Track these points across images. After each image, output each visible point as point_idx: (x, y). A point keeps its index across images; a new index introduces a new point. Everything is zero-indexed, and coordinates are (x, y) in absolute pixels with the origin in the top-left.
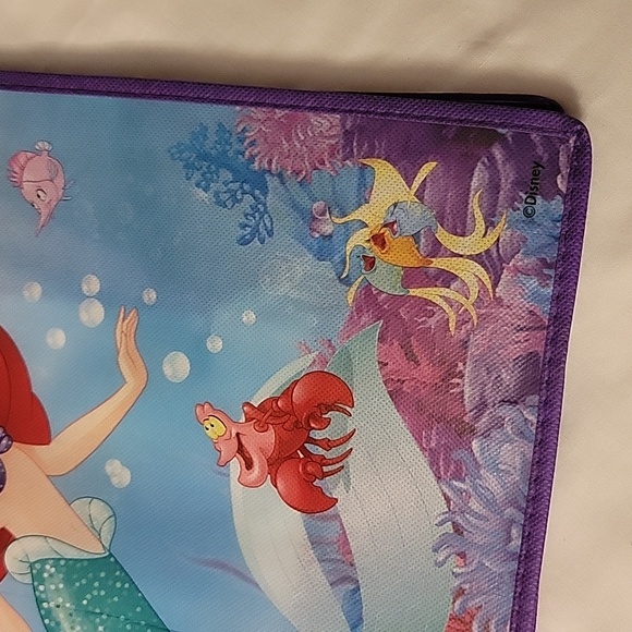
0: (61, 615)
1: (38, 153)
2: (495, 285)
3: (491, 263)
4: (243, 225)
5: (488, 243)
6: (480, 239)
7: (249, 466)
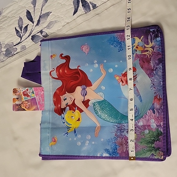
0: (98, 110)
1: (85, 45)
2: (154, 50)
3: (153, 47)
4: (119, 49)
5: (152, 45)
6: (151, 45)
7: (123, 82)
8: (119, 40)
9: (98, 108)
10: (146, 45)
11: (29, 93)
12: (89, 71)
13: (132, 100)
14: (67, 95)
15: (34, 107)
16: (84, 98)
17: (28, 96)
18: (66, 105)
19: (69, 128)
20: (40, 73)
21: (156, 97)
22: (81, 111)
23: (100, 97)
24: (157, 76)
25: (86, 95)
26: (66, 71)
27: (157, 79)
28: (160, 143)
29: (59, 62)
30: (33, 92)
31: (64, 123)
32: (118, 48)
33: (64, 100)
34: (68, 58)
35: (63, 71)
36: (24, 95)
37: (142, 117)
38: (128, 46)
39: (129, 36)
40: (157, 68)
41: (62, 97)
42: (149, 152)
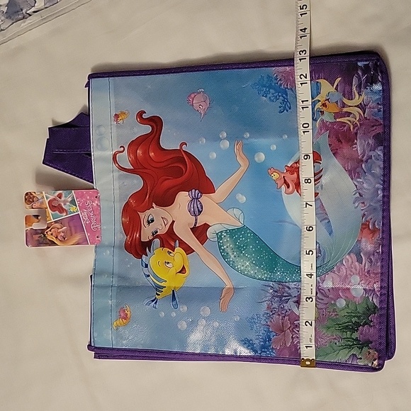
0: (229, 250)
1: (199, 93)
2: (364, 114)
3: (362, 107)
4: (280, 107)
5: (360, 101)
6: (357, 100)
7: (288, 187)
8: (281, 85)
9: (228, 245)
10: (346, 101)
11: (65, 205)
12: (208, 155)
13: (311, 229)
14: (156, 212)
15: (77, 238)
16: (196, 220)
17: (61, 210)
18: (153, 234)
19: (158, 288)
20: (90, 155)
21: (365, 226)
22: (189, 250)
23: (233, 219)
24: (369, 177)
25: (200, 212)
26: (152, 154)
27: (370, 184)
28: (372, 330)
29: (136, 130)
30: (73, 202)
31: (149, 276)
32: (278, 103)
33: (149, 223)
34: (156, 122)
35: (146, 153)
36: (53, 208)
37: (331, 270)
38: (303, 101)
39: (306, 78)
40: (370, 157)
41: (144, 216)
42: (346, 351)
